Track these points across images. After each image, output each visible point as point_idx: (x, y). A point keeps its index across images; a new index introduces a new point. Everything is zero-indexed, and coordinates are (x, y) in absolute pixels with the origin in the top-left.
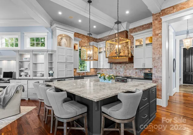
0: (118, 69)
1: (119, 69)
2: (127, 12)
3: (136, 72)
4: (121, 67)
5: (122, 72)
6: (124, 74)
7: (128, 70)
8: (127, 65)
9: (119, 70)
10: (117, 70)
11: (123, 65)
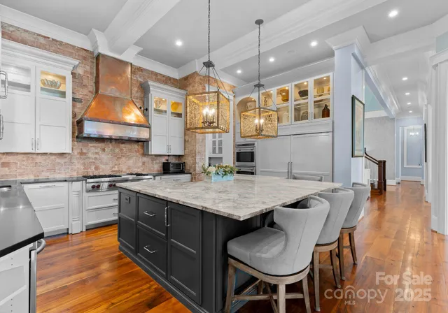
0: (90, 155)
1: (97, 156)
2: (179, 43)
3: (144, 163)
4: (104, 150)
5: (107, 164)
6: (114, 169)
7: (124, 159)
8: (123, 145)
9: (96, 158)
10: (89, 158)
11: (109, 147)
